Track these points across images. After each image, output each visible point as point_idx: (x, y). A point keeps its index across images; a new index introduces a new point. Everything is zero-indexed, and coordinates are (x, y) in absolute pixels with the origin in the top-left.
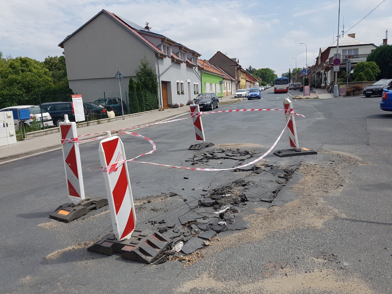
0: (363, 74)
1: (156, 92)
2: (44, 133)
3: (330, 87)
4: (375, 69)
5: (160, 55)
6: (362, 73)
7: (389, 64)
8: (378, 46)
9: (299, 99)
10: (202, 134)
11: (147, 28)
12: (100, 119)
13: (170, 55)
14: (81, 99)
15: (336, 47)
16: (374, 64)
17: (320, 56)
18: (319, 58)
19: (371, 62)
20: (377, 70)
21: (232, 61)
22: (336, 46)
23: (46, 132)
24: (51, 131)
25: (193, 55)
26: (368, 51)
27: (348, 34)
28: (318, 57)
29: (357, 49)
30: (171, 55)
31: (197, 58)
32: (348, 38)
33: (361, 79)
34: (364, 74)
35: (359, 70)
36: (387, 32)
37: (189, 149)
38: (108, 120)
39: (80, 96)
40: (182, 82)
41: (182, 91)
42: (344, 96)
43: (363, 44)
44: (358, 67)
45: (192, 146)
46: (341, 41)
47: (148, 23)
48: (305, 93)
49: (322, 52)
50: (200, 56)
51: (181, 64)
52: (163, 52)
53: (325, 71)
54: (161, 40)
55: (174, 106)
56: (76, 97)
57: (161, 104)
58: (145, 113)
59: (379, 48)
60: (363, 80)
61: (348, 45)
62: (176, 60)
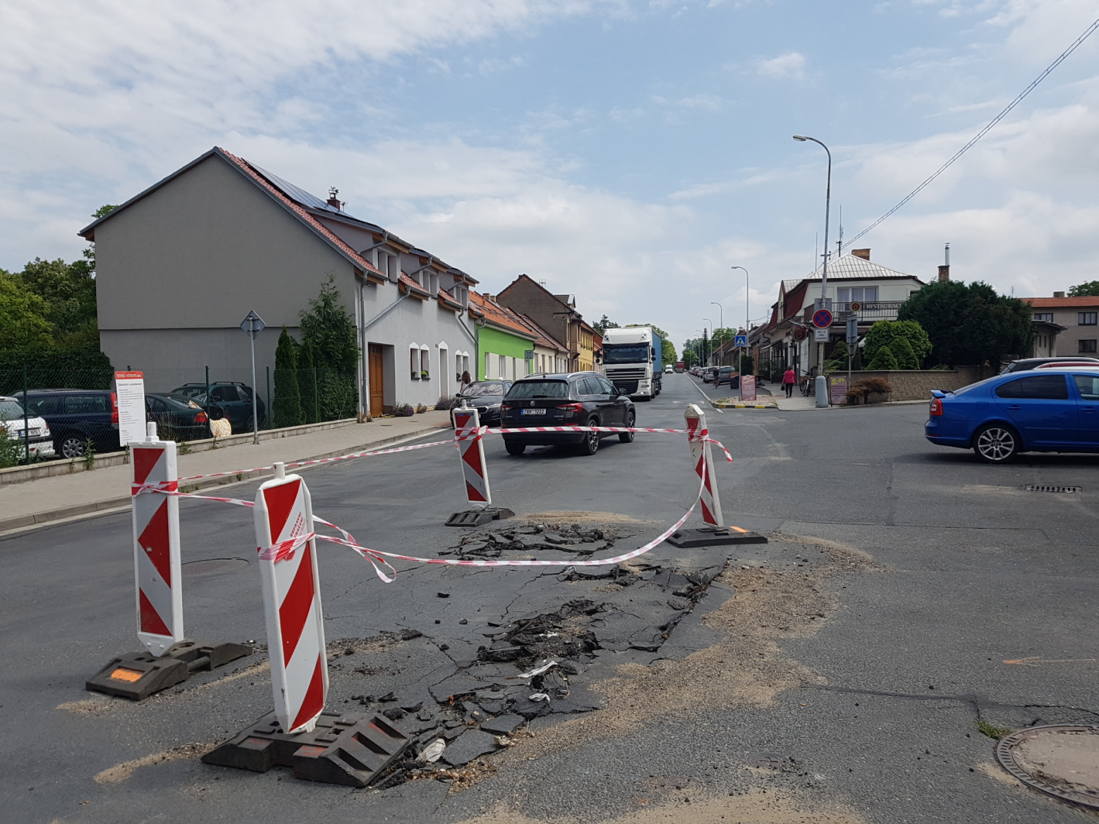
0: (890, 353)
1: (352, 372)
2: (29, 474)
3: (806, 382)
4: (919, 340)
5: (369, 275)
6: (886, 349)
7: (953, 330)
8: (926, 282)
9: (728, 407)
10: (482, 484)
11: (333, 202)
12: (189, 440)
13: (396, 276)
14: (140, 384)
15: (819, 281)
16: (917, 326)
17: (782, 300)
18: (780, 306)
19: (908, 322)
20: (925, 342)
21: (557, 300)
22: (821, 277)
23: (33, 472)
24: (47, 469)
25: (456, 280)
26: (902, 294)
27: (853, 251)
28: (777, 303)
29: (876, 288)
30: (398, 277)
31: (468, 288)
32: (852, 261)
33: (884, 364)
34: (892, 350)
35: (879, 341)
36: (947, 248)
37: (447, 525)
38: (212, 444)
39: (140, 376)
40: (424, 347)
41: (424, 373)
42: (842, 405)
43: (889, 275)
44: (875, 333)
45: (456, 515)
46: (834, 265)
47: (337, 191)
48: (744, 393)
49: (787, 291)
50: (476, 285)
51: (424, 301)
52: (377, 268)
53: (793, 341)
54: (373, 239)
55: (401, 410)
56: (126, 378)
57: (364, 405)
58: (319, 426)
59: (928, 289)
60: (889, 367)
61: (853, 276)
62: (411, 291)
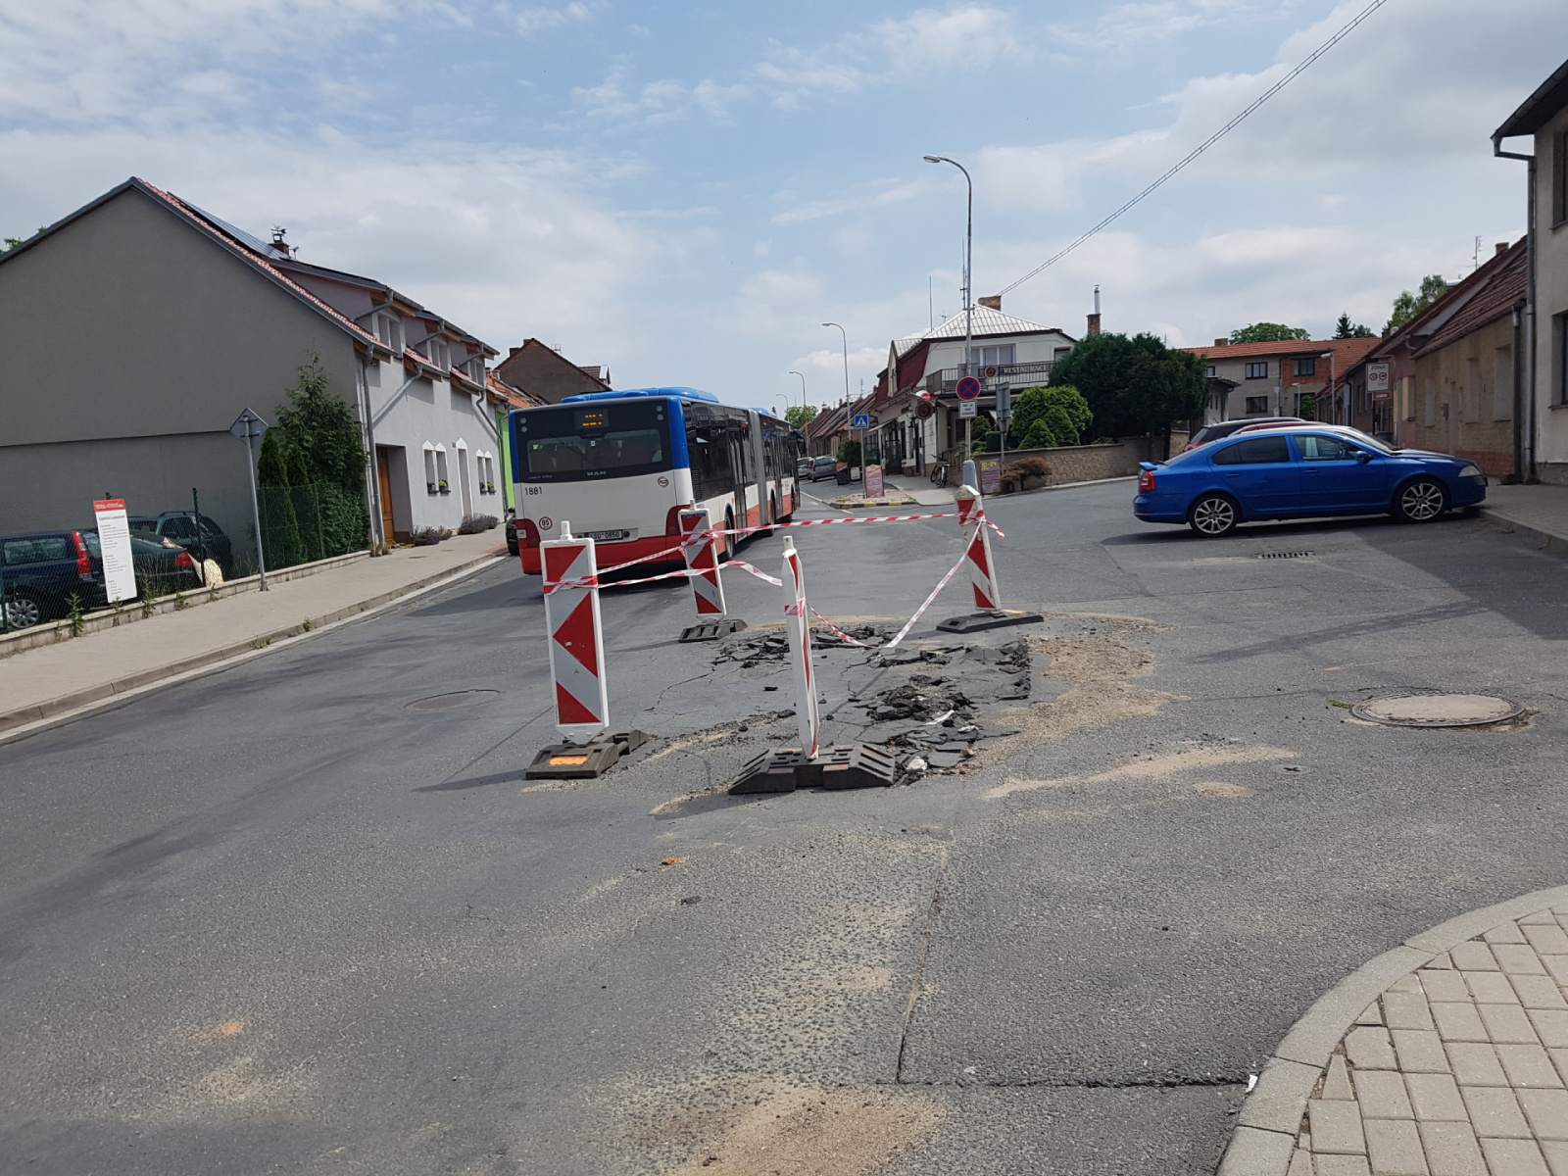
0: (1045, 427)
1: (358, 487)
2: (11, 646)
3: (941, 469)
4: (1077, 409)
5: (375, 351)
6: (1040, 423)
7: (1117, 394)
8: (1077, 339)
9: (855, 506)
10: (716, 594)
12: (185, 590)
13: (400, 350)
15: (962, 338)
16: (1074, 391)
17: (894, 366)
18: (890, 374)
19: (1063, 388)
20: (1084, 412)
21: (585, 374)
23: (16, 642)
25: (469, 352)
26: (1045, 352)
27: (980, 299)
28: (887, 370)
29: (1012, 347)
30: (403, 350)
31: (483, 361)
32: (986, 314)
33: (1039, 441)
34: (1047, 423)
35: (1030, 414)
36: (1096, 292)
37: (680, 642)
38: (209, 595)
39: (122, 506)
40: (440, 448)
41: (443, 483)
42: (996, 494)
43: (1028, 329)
44: (1026, 404)
45: (688, 631)
46: (959, 319)
47: (283, 231)
48: (869, 487)
49: (899, 354)
50: (495, 356)
51: (435, 382)
52: (379, 340)
53: (913, 419)
54: (372, 299)
55: (422, 536)
56: (107, 509)
57: (378, 531)
58: (326, 563)
59: (1082, 346)
60: (1047, 444)
61: (984, 333)
62: (423, 370)
